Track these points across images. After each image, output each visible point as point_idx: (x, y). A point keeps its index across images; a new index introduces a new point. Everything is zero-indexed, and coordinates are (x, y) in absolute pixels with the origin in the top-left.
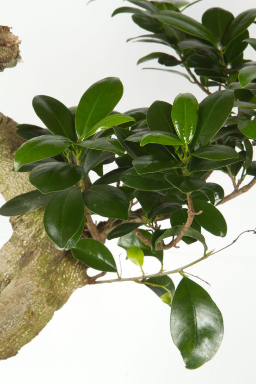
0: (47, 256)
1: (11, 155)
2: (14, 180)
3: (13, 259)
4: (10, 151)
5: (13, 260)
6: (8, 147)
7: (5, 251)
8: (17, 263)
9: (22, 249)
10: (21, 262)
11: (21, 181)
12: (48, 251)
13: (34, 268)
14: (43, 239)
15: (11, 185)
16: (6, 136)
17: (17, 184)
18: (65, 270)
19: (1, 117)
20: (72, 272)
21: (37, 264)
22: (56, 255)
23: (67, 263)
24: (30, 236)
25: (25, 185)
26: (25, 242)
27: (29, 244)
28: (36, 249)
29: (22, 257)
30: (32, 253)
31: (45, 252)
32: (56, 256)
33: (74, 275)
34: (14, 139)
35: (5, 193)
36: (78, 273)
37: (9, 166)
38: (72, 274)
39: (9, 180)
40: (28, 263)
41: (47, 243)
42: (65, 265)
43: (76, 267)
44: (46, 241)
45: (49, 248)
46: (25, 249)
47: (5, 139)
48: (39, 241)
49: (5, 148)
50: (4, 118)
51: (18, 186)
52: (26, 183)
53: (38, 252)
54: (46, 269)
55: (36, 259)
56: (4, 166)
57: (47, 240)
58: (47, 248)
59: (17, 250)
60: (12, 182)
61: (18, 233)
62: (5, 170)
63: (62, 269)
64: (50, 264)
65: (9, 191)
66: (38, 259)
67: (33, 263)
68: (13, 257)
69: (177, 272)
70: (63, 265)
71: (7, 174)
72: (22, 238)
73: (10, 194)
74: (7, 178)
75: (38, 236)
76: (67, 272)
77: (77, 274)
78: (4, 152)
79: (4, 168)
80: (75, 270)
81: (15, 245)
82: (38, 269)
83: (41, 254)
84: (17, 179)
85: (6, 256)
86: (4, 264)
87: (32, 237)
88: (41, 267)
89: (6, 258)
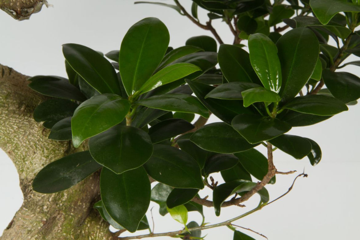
0: (71, 220)
1: (19, 111)
2: (24, 138)
3: (34, 228)
4: (17, 106)
5: (34, 230)
6: (15, 101)
7: (22, 220)
8: (38, 233)
9: (43, 215)
10: (43, 231)
11: (33, 138)
12: (72, 214)
13: (59, 235)
14: (65, 201)
15: (20, 145)
16: (11, 90)
17: (27, 142)
18: (90, 231)
19: (1, 68)
20: (97, 232)
21: (61, 231)
22: (80, 216)
23: (91, 223)
24: (50, 200)
25: (37, 142)
26: (45, 207)
27: (50, 210)
28: (59, 214)
29: (44, 225)
30: (54, 218)
31: (69, 215)
32: (79, 218)
33: (100, 235)
34: (21, 93)
35: (13, 153)
36: (103, 231)
37: (17, 123)
38: (98, 234)
39: (19, 138)
40: (51, 230)
41: (70, 205)
42: (89, 225)
43: (101, 226)
44: (69, 204)
45: (73, 211)
46: (46, 215)
47: (11, 93)
48: (61, 204)
49: (11, 103)
50: (4, 68)
51: (29, 144)
52: (39, 141)
53: (61, 216)
54: (73, 235)
55: (59, 225)
56: (12, 124)
57: (69, 202)
58: (70, 211)
59: (37, 218)
60: (22, 140)
61: (35, 198)
62: (12, 128)
63: (87, 231)
64: (74, 227)
65: (19, 150)
66: (62, 224)
67: (57, 229)
68: (33, 226)
69: (224, 225)
70: (87, 226)
71: (15, 132)
72: (40, 203)
73: (19, 153)
74: (15, 136)
75: (60, 199)
76: (92, 233)
77: (102, 233)
78: (11, 108)
79: (11, 126)
80: (100, 229)
81: (33, 211)
82: (64, 236)
83: (65, 218)
84: (28, 136)
85: (25, 226)
86: (23, 235)
87: (52, 201)
88: (67, 233)
89: (25, 228)
